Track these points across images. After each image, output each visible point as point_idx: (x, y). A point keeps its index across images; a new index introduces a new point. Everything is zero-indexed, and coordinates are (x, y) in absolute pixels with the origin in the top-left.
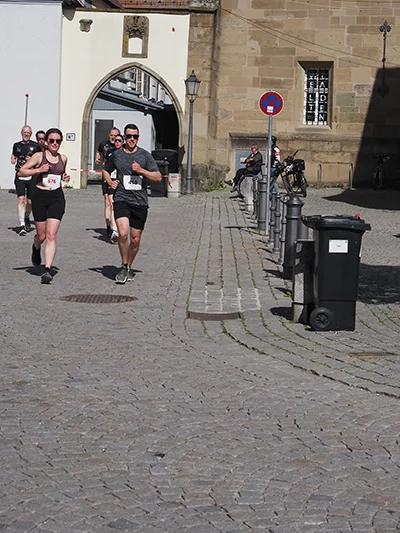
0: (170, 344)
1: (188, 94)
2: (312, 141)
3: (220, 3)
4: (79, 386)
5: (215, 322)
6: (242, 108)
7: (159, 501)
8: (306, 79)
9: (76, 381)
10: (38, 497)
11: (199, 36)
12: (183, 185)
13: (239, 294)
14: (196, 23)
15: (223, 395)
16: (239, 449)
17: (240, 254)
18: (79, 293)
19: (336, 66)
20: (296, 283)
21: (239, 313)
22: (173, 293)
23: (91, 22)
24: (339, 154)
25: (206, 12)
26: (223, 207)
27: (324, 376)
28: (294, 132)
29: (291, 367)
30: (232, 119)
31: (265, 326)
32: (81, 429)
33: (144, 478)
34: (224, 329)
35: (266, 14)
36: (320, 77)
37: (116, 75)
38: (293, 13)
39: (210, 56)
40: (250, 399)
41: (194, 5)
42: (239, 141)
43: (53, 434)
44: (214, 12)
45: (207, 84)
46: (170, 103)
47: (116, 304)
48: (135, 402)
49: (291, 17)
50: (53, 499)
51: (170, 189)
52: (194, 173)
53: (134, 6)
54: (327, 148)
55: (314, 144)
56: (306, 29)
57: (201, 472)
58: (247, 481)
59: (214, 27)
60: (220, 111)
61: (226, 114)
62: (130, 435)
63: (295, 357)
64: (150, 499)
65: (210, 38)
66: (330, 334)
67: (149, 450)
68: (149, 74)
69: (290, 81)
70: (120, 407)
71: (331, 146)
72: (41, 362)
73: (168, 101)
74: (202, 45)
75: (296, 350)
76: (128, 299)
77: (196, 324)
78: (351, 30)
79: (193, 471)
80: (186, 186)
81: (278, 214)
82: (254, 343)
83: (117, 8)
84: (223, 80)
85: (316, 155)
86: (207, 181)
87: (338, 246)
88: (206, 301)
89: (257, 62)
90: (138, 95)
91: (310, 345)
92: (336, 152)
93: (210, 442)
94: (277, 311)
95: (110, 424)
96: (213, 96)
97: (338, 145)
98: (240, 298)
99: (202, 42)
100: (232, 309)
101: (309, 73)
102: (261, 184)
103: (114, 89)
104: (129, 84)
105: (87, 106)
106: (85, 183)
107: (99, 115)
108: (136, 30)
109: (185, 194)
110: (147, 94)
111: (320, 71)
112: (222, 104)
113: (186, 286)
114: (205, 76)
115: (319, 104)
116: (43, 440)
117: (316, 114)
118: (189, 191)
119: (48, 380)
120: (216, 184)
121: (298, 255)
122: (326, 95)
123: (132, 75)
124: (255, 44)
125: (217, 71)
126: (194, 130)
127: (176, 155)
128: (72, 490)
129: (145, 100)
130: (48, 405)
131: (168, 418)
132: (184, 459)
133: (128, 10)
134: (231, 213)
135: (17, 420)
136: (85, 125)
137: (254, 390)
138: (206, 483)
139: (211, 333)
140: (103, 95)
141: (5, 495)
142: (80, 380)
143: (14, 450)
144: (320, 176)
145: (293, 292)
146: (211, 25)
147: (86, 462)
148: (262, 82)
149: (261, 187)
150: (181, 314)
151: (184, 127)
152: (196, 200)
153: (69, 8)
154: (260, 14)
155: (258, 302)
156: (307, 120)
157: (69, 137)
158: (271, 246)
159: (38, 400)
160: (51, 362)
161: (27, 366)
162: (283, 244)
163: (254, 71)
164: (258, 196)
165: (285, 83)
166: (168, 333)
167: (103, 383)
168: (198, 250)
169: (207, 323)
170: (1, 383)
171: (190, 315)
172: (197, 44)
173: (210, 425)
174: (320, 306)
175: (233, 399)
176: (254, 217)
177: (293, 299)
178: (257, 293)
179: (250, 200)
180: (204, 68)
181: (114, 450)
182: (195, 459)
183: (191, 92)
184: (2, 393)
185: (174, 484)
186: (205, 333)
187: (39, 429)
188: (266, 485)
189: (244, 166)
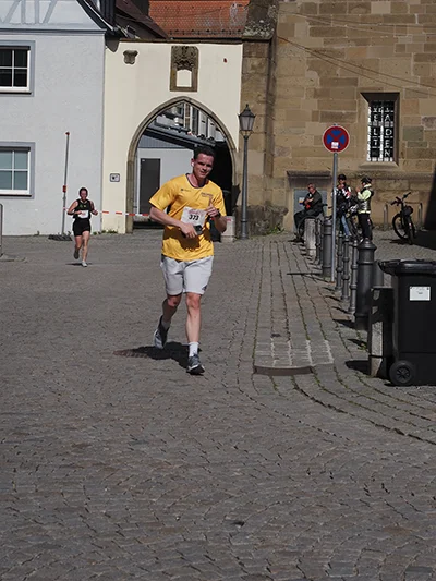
0: (239, 402)
1: (242, 129)
3: (275, 32)
4: (144, 448)
5: (285, 378)
6: (302, 143)
7: (243, 574)
8: (370, 112)
9: (139, 443)
10: (112, 571)
11: (253, 67)
12: (237, 229)
13: (309, 347)
14: (250, 53)
15: (302, 456)
16: (324, 516)
17: (306, 303)
19: (402, 98)
20: (374, 334)
21: (310, 368)
22: (236, 346)
23: (136, 53)
25: (260, 41)
26: (282, 253)
27: (410, 435)
28: (358, 169)
29: (373, 426)
30: (290, 157)
32: (151, 496)
33: (223, 548)
34: (296, 385)
35: (325, 43)
36: (385, 109)
37: (163, 111)
38: (355, 40)
39: (265, 88)
40: (332, 462)
41: (247, 34)
42: (297, 179)
43: (121, 501)
44: (270, 41)
45: (262, 119)
46: (222, 140)
48: (207, 465)
49: (353, 45)
50: (127, 572)
52: (250, 215)
53: (181, 36)
54: (394, 186)
55: (379, 182)
56: (368, 58)
57: (286, 541)
58: (337, 551)
59: (270, 57)
60: (276, 148)
61: (283, 151)
62: (205, 502)
63: (377, 415)
64: (233, 572)
65: (264, 70)
66: (412, 389)
67: (227, 518)
68: (198, 108)
69: (352, 114)
70: (192, 471)
71: (398, 184)
72: (100, 423)
73: (220, 138)
74: (257, 76)
75: (376, 407)
77: (264, 380)
78: (418, 58)
79: (277, 541)
80: (241, 230)
81: (346, 258)
82: (329, 399)
83: (162, 38)
84: (279, 114)
85: (381, 195)
86: (263, 224)
87: (420, 294)
88: (273, 355)
89: (316, 94)
90: (187, 132)
91: (391, 401)
92: (403, 191)
93: (294, 509)
94: (352, 365)
95: (182, 490)
96: (268, 132)
97: (405, 184)
98: (310, 351)
99: (256, 74)
100: (303, 364)
101: (372, 105)
102: (324, 225)
103: (161, 126)
104: (176, 120)
105: (132, 145)
106: (130, 228)
107: (144, 154)
108: (184, 61)
109: (240, 238)
110: (195, 131)
111: (385, 103)
112: (279, 141)
113: (249, 338)
114: (261, 109)
115: (385, 139)
116: (111, 508)
117: (382, 149)
118: (244, 235)
119: (109, 442)
120: (274, 226)
121: (376, 303)
122: (392, 129)
123: (180, 110)
124: (315, 75)
125: (273, 104)
126: (249, 167)
127: (230, 196)
128: (149, 562)
129: (194, 137)
130: (112, 469)
131: (245, 483)
132: (267, 527)
133: (176, 40)
134: (292, 258)
135: (81, 486)
136: (130, 164)
137: (335, 452)
138: (289, 554)
139: (281, 389)
140: (150, 132)
141: (75, 568)
142: (144, 442)
143: (80, 518)
144: (386, 217)
145: (369, 345)
146: (266, 54)
147: (160, 531)
148: (322, 117)
149: (325, 230)
150: (248, 368)
151: (238, 166)
152: (251, 244)
153: (112, 39)
154: (318, 43)
155: (330, 355)
156: (371, 156)
157: (114, 178)
158: (339, 293)
159: (101, 464)
160: (112, 423)
161: (85, 427)
162: (354, 292)
163: (313, 105)
164: (322, 239)
165: (348, 115)
166: (236, 390)
167: (171, 445)
168: (259, 299)
169: (277, 379)
170: (59, 446)
171: (256, 370)
172: (250, 75)
173: (291, 490)
174: (400, 359)
175: (313, 462)
176: (317, 262)
177: (370, 352)
178: (328, 346)
179: (312, 244)
180: (259, 102)
181: (188, 518)
182: (278, 527)
183: (246, 128)
184: (62, 457)
185: (258, 555)
186: (276, 390)
187: (105, 496)
188: (358, 555)
189: (303, 207)
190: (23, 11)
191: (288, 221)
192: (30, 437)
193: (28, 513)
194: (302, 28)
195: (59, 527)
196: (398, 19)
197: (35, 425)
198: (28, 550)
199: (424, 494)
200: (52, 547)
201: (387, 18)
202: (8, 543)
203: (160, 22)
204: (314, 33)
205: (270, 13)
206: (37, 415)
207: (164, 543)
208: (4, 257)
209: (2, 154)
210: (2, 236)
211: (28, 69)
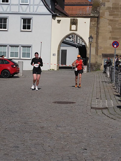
0: (87, 116)
1: (89, 42)
3: (99, 15)
4: (60, 128)
5: (100, 110)
6: (106, 46)
9: (59, 127)
11: (93, 24)
12: (88, 69)
14: (92, 20)
15: (104, 132)
16: (109, 148)
17: (106, 90)
18: (58, 101)
21: (107, 107)
22: (86, 101)
23: (60, 20)
25: (95, 17)
26: (100, 76)
30: (103, 49)
32: (61, 141)
33: (81, 156)
34: (103, 112)
35: (113, 18)
37: (68, 36)
39: (96, 30)
40: (112, 133)
41: (91, 15)
42: (105, 56)
43: (53, 142)
44: (98, 17)
45: (95, 39)
46: (84, 45)
47: (69, 104)
48: (77, 133)
51: (84, 70)
53: (73, 16)
57: (98, 155)
58: (112, 157)
59: (98, 22)
60: (99, 47)
61: (101, 48)
62: (76, 143)
65: (96, 25)
67: (82, 148)
68: (77, 36)
70: (73, 135)
72: (48, 121)
73: (83, 44)
74: (94, 27)
76: (73, 103)
77: (94, 110)
79: (96, 154)
80: (89, 70)
82: (112, 116)
83: (68, 16)
84: (100, 37)
86: (95, 68)
88: (96, 104)
89: (110, 32)
90: (74, 42)
93: (100, 146)
95: (70, 140)
96: (97, 43)
98: (107, 103)
100: (105, 106)
102: (112, 68)
103: (67, 41)
104: (71, 39)
105: (59, 45)
106: (58, 67)
107: (62, 48)
108: (74, 23)
110: (77, 42)
112: (100, 45)
113: (90, 99)
114: (94, 36)
116: (50, 144)
118: (89, 71)
119: (50, 126)
120: (98, 68)
123: (72, 36)
124: (110, 27)
125: (98, 34)
126: (91, 52)
127: (86, 60)
129: (76, 44)
130: (51, 134)
131: (87, 138)
132: (93, 151)
135: (42, 138)
136: (58, 51)
137: (113, 131)
138: (99, 158)
139: (99, 113)
140: (64, 42)
141: (40, 160)
143: (42, 147)
147: (63, 151)
148: (112, 38)
149: (112, 70)
150: (89, 107)
151: (88, 52)
153: (54, 16)
154: (111, 18)
155: (112, 104)
157: (54, 55)
158: (115, 87)
159: (48, 132)
160: (51, 121)
161: (44, 122)
162: (120, 87)
164: (111, 72)
165: (119, 38)
166: (86, 113)
167: (67, 128)
169: (97, 110)
170: (36, 127)
171: (92, 108)
172: (92, 27)
173: (100, 141)
175: (107, 133)
176: (110, 79)
178: (112, 102)
179: (108, 74)
180: (94, 34)
181: (71, 147)
182: (96, 151)
183: (90, 41)
184: (37, 130)
185: (90, 158)
186: (97, 113)
187: (49, 141)
188: (118, 159)
189: (106, 64)
190: (30, 9)
191: (102, 67)
192: (29, 125)
193: (27, 145)
194: (107, 14)
195: (36, 149)
197: (30, 121)
198: (27, 155)
200: (33, 154)
202: (21, 153)
203: (67, 12)
204: (110, 15)
205: (98, 10)
206: (31, 119)
207: (64, 154)
208: (23, 76)
209: (23, 48)
210: (23, 70)
211: (31, 24)
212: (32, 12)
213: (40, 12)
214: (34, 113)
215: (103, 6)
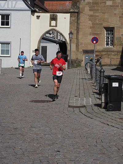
1: (70, 38)
2: (108, 52)
3: (79, 10)
4: (34, 129)
5: (77, 109)
6: (87, 42)
8: (106, 33)
9: (33, 128)
11: (73, 20)
12: (68, 66)
13: (85, 100)
14: (72, 16)
15: (79, 132)
16: (83, 149)
18: (35, 100)
19: (115, 28)
20: (102, 96)
21: (85, 106)
22: (64, 99)
23: (40, 16)
24: (117, 56)
25: (75, 13)
26: (81, 72)
27: (111, 126)
28: (103, 49)
29: (101, 123)
30: (83, 45)
31: (93, 110)
32: (34, 143)
33: (53, 159)
34: (80, 111)
36: (110, 32)
37: (48, 32)
38: (102, 12)
39: (76, 26)
40: (87, 133)
41: (71, 10)
42: (86, 52)
43: (25, 145)
44: (78, 13)
45: (75, 35)
46: (64, 41)
47: (46, 103)
48: (51, 134)
49: (101, 14)
52: (72, 62)
53: (53, 11)
55: (109, 53)
56: (106, 17)
57: (71, 157)
58: (86, 160)
59: (78, 17)
60: (79, 43)
61: (82, 44)
62: (49, 145)
63: (102, 120)
65: (76, 21)
66: (113, 112)
67: (55, 150)
68: (58, 32)
69: (101, 33)
70: (47, 136)
71: (114, 53)
72: (22, 122)
75: (102, 117)
77: (71, 109)
78: (120, 17)
79: (69, 157)
80: (69, 66)
81: (97, 74)
82: (89, 115)
83: (48, 12)
84: (80, 33)
85: (109, 56)
86: (76, 64)
87: (116, 85)
88: (74, 102)
89: (91, 28)
90: (54, 38)
91: (107, 116)
92: (116, 55)
93: (74, 147)
94: (96, 105)
95: (43, 141)
96: (77, 38)
97: (116, 53)
98: (85, 101)
99: (74, 22)
100: (82, 104)
101: (107, 31)
102: (92, 65)
103: (47, 37)
104: (52, 35)
105: (39, 42)
107: (43, 45)
108: (54, 18)
109: (69, 68)
110: (57, 38)
112: (80, 41)
113: (68, 97)
114: (75, 32)
115: (110, 40)
116: (22, 147)
117: (109, 43)
118: (70, 68)
120: (79, 65)
122: (112, 37)
123: (53, 32)
124: (91, 22)
126: (72, 49)
128: (31, 163)
129: (56, 40)
130: (24, 135)
131: (61, 139)
132: (66, 153)
133: (51, 12)
134: (83, 74)
135: (14, 140)
137: (89, 130)
138: (72, 160)
139: (76, 112)
140: (44, 38)
142: (34, 127)
143: (13, 150)
144: (111, 63)
145: (101, 99)
146: (77, 16)
147: (35, 154)
150: (67, 106)
151: (68, 48)
152: (72, 70)
153: (33, 12)
154: (91, 13)
155: (91, 102)
156: (106, 45)
158: (95, 84)
159: (21, 134)
160: (26, 122)
161: (18, 123)
162: (99, 84)
163: (90, 31)
164: (91, 68)
165: (99, 34)
166: (62, 112)
167: (41, 128)
168: (73, 86)
169: (75, 109)
170: (9, 128)
171: (69, 106)
172: (72, 22)
173: (74, 141)
174: (110, 103)
175: (82, 133)
176: (90, 75)
177: (101, 101)
178: (90, 99)
179: (89, 70)
180: (74, 30)
181: (44, 150)
182: (69, 153)
184: (10, 132)
185: (63, 161)
186: (74, 112)
187: (21, 143)
188: (92, 161)
190: (8, 4)
191: (83, 64)
192: (2, 126)
194: (87, 9)
195: (6, 152)
196: (114, 6)
197: (4, 122)
199: (113, 143)
200: (3, 158)
201: (111, 6)
203: (47, 7)
204: (90, 10)
205: (78, 5)
206: (4, 119)
207: (36, 157)
208: (2, 74)
209: (2, 45)
210: (1, 68)
211: (9, 20)
212: (10, 7)
213: (18, 8)
214: (9, 113)
215: (82, 1)
